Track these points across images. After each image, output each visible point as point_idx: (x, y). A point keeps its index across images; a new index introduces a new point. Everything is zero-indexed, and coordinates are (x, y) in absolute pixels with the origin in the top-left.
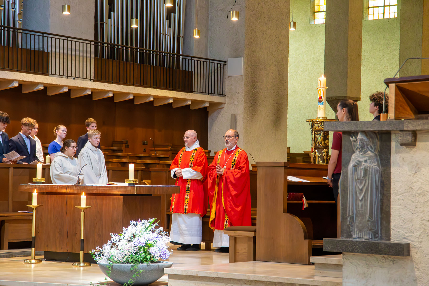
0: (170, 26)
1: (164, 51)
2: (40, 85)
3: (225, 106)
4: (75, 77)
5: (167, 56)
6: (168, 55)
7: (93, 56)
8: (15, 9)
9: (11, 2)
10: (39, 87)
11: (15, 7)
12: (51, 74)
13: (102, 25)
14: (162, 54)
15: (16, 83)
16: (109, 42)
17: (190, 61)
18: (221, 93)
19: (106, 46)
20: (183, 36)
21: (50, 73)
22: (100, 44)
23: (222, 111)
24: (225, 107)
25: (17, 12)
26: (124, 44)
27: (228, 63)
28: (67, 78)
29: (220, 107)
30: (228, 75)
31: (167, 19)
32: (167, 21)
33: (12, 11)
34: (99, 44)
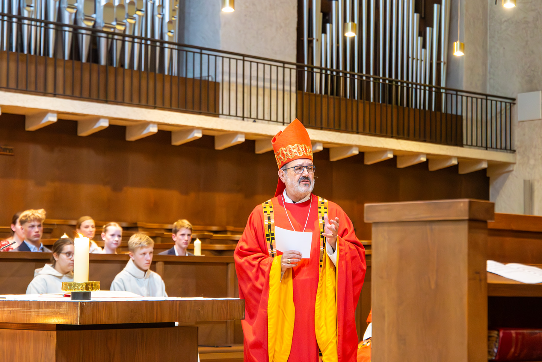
0: (424, 46)
1: (414, 81)
2: (195, 131)
3: (515, 167)
4: (257, 119)
5: (420, 89)
6: (422, 87)
7: (294, 88)
8: (163, 15)
9: (157, 4)
10: (194, 134)
11: (162, 12)
12: (222, 114)
13: (310, 42)
14: (412, 86)
15: (153, 127)
16: (323, 66)
17: (454, 97)
18: (508, 147)
19: (316, 72)
20: (446, 61)
21: (221, 112)
22: (308, 69)
23: (511, 176)
24: (515, 169)
25: (167, 19)
26: (348, 70)
27: (519, 102)
28: (243, 120)
29: (508, 169)
30: (519, 119)
31: (420, 35)
32: (420, 39)
33: (159, 18)
34: (306, 68)
